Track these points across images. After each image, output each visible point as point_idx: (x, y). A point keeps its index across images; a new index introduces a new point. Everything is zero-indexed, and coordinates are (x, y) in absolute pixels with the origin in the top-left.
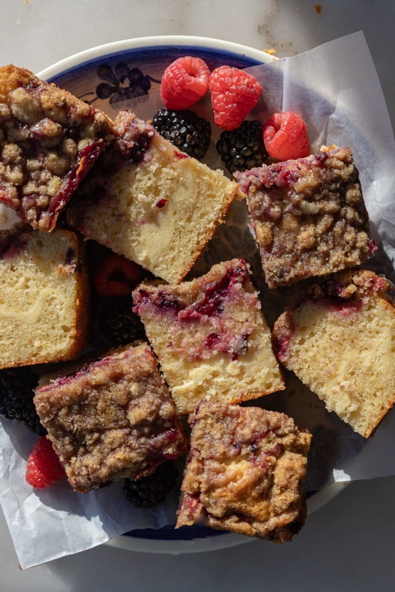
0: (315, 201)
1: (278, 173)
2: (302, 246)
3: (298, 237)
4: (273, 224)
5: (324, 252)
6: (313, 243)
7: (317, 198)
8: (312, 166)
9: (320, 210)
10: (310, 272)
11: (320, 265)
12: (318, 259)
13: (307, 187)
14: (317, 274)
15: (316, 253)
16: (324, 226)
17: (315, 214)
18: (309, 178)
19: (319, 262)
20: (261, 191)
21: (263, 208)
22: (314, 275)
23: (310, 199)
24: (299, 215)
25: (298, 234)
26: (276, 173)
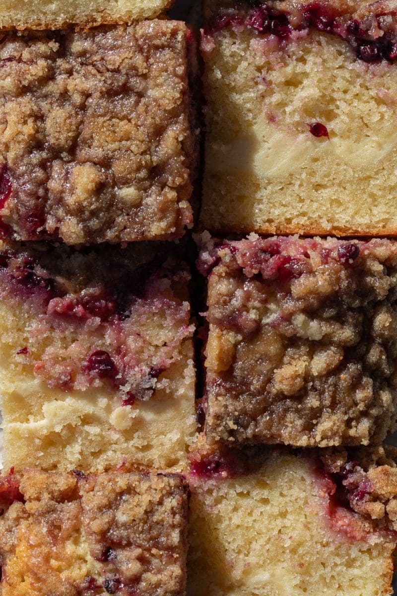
0: (321, 319)
1: (271, 256)
2: (279, 389)
3: (275, 371)
4: (240, 337)
5: (312, 408)
6: (298, 389)
7: (325, 315)
8: (329, 259)
9: (324, 337)
10: (280, 436)
11: (300, 429)
12: (300, 418)
13: (311, 292)
14: (291, 443)
15: (299, 406)
16: (325, 365)
17: (314, 341)
18: (320, 279)
19: (299, 423)
20: (234, 277)
21: (229, 308)
22: (286, 443)
23: (311, 313)
24: (286, 334)
25: (276, 368)
26: (268, 256)
